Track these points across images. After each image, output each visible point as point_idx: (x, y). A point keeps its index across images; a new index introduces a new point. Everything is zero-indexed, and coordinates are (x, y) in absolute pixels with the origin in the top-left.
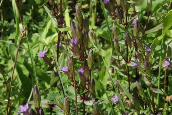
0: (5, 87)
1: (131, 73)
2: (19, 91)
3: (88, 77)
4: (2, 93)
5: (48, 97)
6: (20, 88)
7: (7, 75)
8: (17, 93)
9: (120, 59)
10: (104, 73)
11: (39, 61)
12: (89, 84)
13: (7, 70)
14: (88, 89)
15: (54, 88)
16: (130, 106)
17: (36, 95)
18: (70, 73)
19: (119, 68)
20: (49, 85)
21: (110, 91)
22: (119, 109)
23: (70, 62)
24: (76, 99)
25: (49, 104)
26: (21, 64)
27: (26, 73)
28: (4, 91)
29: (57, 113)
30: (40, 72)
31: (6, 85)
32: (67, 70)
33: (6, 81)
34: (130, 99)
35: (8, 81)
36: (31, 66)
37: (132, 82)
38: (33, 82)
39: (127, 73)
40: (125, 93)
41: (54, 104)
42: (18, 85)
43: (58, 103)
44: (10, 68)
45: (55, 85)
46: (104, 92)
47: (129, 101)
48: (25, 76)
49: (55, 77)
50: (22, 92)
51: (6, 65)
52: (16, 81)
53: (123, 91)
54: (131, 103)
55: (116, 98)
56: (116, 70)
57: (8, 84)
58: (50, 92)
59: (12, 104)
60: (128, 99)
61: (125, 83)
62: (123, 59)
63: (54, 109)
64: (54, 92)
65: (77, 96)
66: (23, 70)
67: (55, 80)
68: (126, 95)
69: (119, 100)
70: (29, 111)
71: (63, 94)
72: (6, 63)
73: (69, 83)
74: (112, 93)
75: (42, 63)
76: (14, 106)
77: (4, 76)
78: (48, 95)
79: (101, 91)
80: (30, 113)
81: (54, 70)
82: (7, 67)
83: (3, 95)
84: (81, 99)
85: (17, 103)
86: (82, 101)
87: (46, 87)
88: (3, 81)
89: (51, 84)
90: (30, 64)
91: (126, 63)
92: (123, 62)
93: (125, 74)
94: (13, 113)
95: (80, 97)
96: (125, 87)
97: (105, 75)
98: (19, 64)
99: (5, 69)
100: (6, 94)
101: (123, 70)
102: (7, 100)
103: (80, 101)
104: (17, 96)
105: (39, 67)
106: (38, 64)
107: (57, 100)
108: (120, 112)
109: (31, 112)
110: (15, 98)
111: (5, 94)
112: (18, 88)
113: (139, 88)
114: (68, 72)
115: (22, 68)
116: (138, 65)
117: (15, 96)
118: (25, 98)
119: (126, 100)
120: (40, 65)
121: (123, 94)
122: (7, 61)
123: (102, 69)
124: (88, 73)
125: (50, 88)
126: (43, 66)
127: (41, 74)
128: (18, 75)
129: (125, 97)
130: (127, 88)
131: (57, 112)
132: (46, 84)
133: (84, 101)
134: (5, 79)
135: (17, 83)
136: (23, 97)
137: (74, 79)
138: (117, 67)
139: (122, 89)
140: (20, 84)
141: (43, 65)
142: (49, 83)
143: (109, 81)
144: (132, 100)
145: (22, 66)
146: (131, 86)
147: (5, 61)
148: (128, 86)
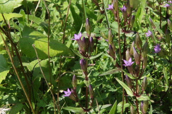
0: (60, 23)
1: (162, 13)
2: (71, 26)
3: (129, 13)
4: (58, 28)
5: (94, 31)
6: (72, 23)
7: (63, 13)
8: (70, 28)
9: (154, 2)
10: (140, 14)
11: (88, 3)
12: (130, 19)
13: (62, 10)
14: (129, 24)
15: (99, 24)
16: (161, 39)
17: (87, 26)
18: (114, 10)
19: (153, 9)
20: (96, 22)
21: (144, 27)
22: (151, 42)
23: (115, 1)
24: (119, 31)
25: (95, 36)
26: (74, 4)
27: (78, 11)
28: (59, 26)
29: (101, 44)
30: (88, 11)
31: (61, 20)
32: (112, 8)
33: (62, 17)
34: (160, 34)
35: (63, 18)
36: (82, 6)
37: (163, 21)
38: (83, 19)
39: (159, 13)
40: (157, 29)
41: (99, 37)
42: (71, 21)
43: (103, 35)
44: (65, 8)
45: (101, 21)
46: (138, 29)
47: (160, 36)
48: (77, 14)
49: (101, 15)
50: (74, 27)
51: (61, 6)
52: (69, 18)
53: (155, 28)
54: (161, 38)
55: (149, 33)
56: (150, 10)
57: (64, 20)
58: (96, 27)
59: (66, 35)
60: (159, 34)
61: (156, 21)
62: (157, 2)
63: (99, 40)
64: (99, 27)
65: (120, 29)
66: (75, 9)
67: (101, 17)
68: (157, 31)
69: (151, 34)
70: (82, 39)
71: (108, 27)
72: (61, 4)
73: (111, 20)
74: (146, 29)
75: (90, 4)
76: (67, 37)
77: (60, 13)
78: (95, 29)
79: (137, 28)
80: (83, 41)
81: (100, 9)
82: (63, 7)
83: (59, 29)
84: (123, 32)
85: (70, 35)
86: (123, 33)
87: (94, 23)
88: (59, 18)
89: (98, 20)
90: (81, 5)
91: (159, 5)
92: (157, 4)
93: (158, 14)
94: (67, 43)
95: (122, 30)
96: (157, 25)
97: (141, 15)
98: (72, 5)
99: (61, 9)
100: (62, 29)
101: (156, 10)
102: (63, 33)
103: (121, 33)
104: (70, 30)
105: (87, 8)
106: (87, 5)
107: (102, 33)
108: (151, 45)
109: (84, 39)
110: (68, 31)
111: (60, 29)
112: (71, 23)
113: (170, 25)
114: (114, 9)
115: (74, 8)
116: (170, 6)
117: (68, 30)
118: (76, 31)
119: (157, 35)
120: (88, 7)
121: (155, 30)
122: (62, 3)
123: (138, 10)
124: (130, 10)
125: (96, 23)
126: (90, 8)
127: (89, 13)
128: (71, 13)
129: (157, 33)
130: (158, 25)
131: (101, 42)
132: (93, 20)
133: (125, 33)
134: (61, 16)
135: (70, 20)
136: (74, 31)
137: (118, 15)
138: (151, 8)
139: (154, 25)
140: (72, 20)
141: (90, 6)
142: (96, 19)
143: (143, 20)
144: (162, 35)
145: (75, 6)
146: (162, 24)
147: (61, 2)
148: (160, 24)
